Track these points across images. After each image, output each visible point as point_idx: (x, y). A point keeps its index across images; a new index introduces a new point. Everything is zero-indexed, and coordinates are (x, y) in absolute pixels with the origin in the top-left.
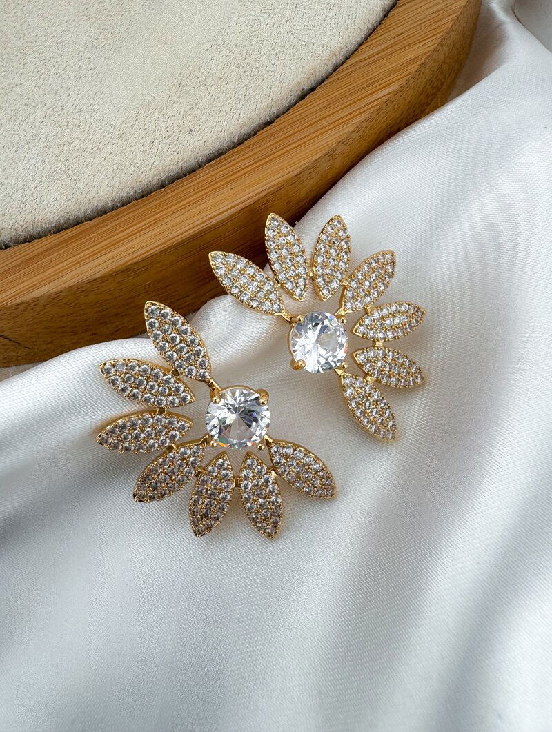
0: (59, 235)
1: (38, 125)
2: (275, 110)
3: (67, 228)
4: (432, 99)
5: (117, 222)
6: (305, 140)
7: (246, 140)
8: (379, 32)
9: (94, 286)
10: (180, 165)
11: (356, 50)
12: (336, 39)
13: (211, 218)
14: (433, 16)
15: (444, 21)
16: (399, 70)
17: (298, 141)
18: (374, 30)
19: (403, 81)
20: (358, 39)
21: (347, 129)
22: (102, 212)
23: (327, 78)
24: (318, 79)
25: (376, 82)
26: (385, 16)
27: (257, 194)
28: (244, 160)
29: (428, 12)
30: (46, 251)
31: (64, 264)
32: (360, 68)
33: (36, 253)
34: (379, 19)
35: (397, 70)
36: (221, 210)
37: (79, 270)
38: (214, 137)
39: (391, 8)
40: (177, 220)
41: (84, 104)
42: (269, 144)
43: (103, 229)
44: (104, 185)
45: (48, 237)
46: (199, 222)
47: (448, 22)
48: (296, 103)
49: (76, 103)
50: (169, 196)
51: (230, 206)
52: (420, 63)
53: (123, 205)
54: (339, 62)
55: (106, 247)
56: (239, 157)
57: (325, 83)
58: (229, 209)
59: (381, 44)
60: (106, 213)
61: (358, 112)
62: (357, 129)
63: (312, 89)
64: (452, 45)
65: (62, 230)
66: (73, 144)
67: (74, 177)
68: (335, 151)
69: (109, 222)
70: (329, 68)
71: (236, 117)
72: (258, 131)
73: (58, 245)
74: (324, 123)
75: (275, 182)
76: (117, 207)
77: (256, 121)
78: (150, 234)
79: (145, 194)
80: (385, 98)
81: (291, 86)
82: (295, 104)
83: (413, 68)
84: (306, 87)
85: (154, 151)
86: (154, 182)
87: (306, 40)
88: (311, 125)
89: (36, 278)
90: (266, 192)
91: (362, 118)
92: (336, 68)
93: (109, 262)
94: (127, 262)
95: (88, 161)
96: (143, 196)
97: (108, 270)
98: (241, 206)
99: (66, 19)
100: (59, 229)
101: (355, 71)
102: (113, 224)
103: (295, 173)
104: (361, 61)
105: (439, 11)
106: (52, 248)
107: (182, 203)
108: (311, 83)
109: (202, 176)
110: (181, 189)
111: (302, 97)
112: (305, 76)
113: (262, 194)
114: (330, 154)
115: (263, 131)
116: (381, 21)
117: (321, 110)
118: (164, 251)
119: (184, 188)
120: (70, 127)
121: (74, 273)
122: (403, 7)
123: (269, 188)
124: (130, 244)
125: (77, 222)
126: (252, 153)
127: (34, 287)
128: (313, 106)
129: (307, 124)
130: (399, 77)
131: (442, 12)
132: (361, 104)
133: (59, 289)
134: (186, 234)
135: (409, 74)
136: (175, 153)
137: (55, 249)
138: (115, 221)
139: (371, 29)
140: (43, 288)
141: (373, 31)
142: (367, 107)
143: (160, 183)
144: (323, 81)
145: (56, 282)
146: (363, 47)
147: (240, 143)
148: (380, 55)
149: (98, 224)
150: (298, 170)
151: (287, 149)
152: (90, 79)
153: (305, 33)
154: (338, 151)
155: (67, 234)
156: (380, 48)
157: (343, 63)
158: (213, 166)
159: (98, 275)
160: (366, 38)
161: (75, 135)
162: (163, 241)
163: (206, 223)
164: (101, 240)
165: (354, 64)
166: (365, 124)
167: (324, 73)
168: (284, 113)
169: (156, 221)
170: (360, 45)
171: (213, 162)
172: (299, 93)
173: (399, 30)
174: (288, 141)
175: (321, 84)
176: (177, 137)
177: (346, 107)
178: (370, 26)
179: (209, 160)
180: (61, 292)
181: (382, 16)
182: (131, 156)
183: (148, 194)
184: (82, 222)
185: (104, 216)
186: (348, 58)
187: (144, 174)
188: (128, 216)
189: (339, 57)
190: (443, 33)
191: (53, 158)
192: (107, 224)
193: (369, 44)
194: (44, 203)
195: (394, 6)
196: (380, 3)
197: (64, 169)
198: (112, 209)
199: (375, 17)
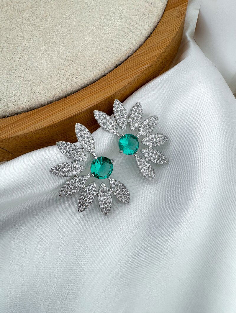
0: (27, 113)
1: (20, 73)
2: (106, 72)
3: (30, 111)
4: (163, 69)
6: (116, 82)
7: (96, 81)
8: (144, 45)
9: (39, 132)
10: (72, 90)
11: (136, 51)
12: (128, 47)
13: (82, 109)
15: (166, 43)
17: (114, 82)
19: (151, 63)
20: (137, 48)
22: (43, 105)
23: (125, 60)
24: (122, 61)
25: (142, 63)
26: (146, 40)
27: (99, 101)
28: (95, 88)
29: (162, 39)
30: (22, 119)
31: (29, 123)
33: (18, 119)
34: (144, 41)
35: (149, 59)
36: (86, 106)
37: (34, 126)
38: (84, 80)
39: (149, 37)
40: (70, 109)
42: (104, 83)
43: (43, 112)
44: (44, 96)
45: (23, 113)
46: (78, 110)
47: (168, 43)
48: (114, 69)
50: (68, 100)
51: (89, 105)
52: (157, 57)
53: (51, 103)
54: (129, 55)
56: (93, 88)
58: (89, 106)
59: (144, 50)
60: (45, 106)
61: (135, 73)
62: (135, 79)
63: (120, 65)
64: (169, 50)
65: (28, 111)
66: (33, 80)
70: (126, 57)
71: (93, 73)
72: (100, 78)
73: (27, 116)
74: (124, 76)
75: (105, 97)
76: (49, 104)
77: (100, 75)
78: (60, 114)
79: (59, 99)
80: (145, 69)
81: (112, 63)
83: (155, 59)
84: (117, 64)
85: (63, 84)
86: (62, 95)
87: (118, 47)
88: (119, 77)
89: (18, 128)
91: (136, 75)
92: (128, 57)
93: (46, 123)
94: (51, 124)
95: (39, 87)
96: (58, 100)
97: (45, 126)
98: (93, 105)
99: (31, 34)
100: (27, 111)
101: (135, 59)
102: (47, 110)
103: (112, 94)
104: (137, 55)
106: (24, 117)
107: (72, 103)
108: (119, 62)
109: (80, 93)
111: (116, 67)
112: (117, 60)
113: (101, 101)
114: (125, 87)
115: (101, 79)
117: (122, 72)
118: (66, 120)
119: (73, 98)
120: (32, 74)
121: (33, 127)
122: (153, 37)
123: (103, 99)
124: (53, 117)
125: (34, 109)
126: (98, 86)
127: (18, 131)
128: (120, 70)
129: (117, 77)
131: (166, 39)
132: (136, 71)
133: (27, 132)
134: (73, 114)
135: (153, 61)
136: (70, 85)
137: (26, 118)
138: (48, 108)
140: (21, 132)
141: (141, 45)
142: (138, 72)
143: (65, 96)
145: (26, 130)
146: (138, 50)
147: (94, 82)
148: (144, 53)
149: (41, 110)
150: (113, 93)
151: (111, 85)
153: (118, 44)
154: (128, 87)
155: (30, 113)
157: (131, 56)
158: (83, 90)
159: (41, 128)
160: (139, 47)
161: (34, 77)
162: (65, 116)
164: (42, 115)
165: (135, 56)
166: (138, 77)
167: (124, 59)
168: (109, 72)
169: (63, 109)
170: (137, 50)
171: (84, 89)
172: (115, 66)
173: (150, 45)
174: (110, 82)
175: (123, 63)
176: (71, 80)
178: (141, 43)
179: (82, 88)
182: (54, 86)
183: (60, 100)
184: (36, 109)
185: (44, 107)
186: (132, 54)
187: (59, 92)
188: (52, 107)
189: (130, 54)
190: (166, 47)
191: (26, 85)
192: (45, 110)
193: (140, 49)
194: (22, 101)
195: (149, 36)
196: (144, 35)
197: (30, 89)
198: (47, 104)
199: (142, 40)
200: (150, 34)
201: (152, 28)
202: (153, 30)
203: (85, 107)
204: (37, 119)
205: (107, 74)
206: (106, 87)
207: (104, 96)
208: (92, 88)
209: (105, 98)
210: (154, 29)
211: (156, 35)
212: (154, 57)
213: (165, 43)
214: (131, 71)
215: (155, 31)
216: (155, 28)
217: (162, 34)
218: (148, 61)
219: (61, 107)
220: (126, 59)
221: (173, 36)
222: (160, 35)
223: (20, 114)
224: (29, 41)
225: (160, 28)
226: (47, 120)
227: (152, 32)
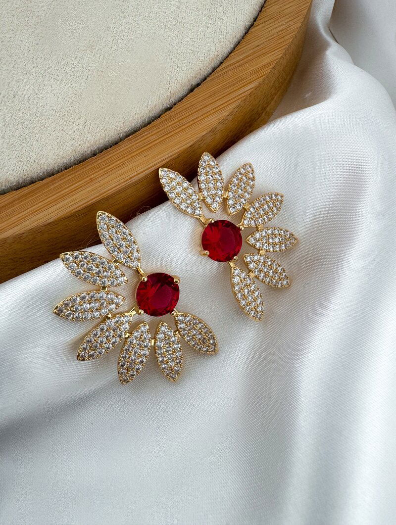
0: (19, 191)
2: (173, 100)
3: (25, 186)
5: (62, 181)
6: (194, 122)
7: (153, 121)
8: (243, 43)
10: (107, 140)
11: (228, 57)
12: (213, 49)
13: (132, 178)
14: (279, 33)
15: (286, 38)
16: (258, 72)
17: (190, 122)
18: (239, 42)
19: (261, 80)
20: (229, 49)
21: (225, 113)
22: (51, 174)
23: (208, 76)
24: (202, 77)
25: (242, 80)
26: (246, 33)
27: (164, 160)
28: (152, 135)
29: (277, 30)
30: (9, 204)
31: (24, 213)
32: (230, 70)
34: (242, 35)
36: (139, 172)
37: (36, 218)
38: (131, 119)
39: (250, 27)
40: (107, 180)
41: (31, 94)
42: (170, 124)
43: (53, 187)
44: (51, 154)
45: (11, 193)
46: (122, 181)
47: (289, 38)
49: (25, 93)
50: (100, 162)
51: (144, 169)
52: (272, 66)
53: (66, 169)
54: (216, 65)
55: (56, 200)
56: (149, 133)
57: (207, 80)
58: (144, 171)
59: (244, 53)
60: (53, 175)
61: (231, 101)
62: (231, 114)
63: (198, 85)
64: (291, 53)
65: (21, 187)
66: (25, 124)
67: (28, 148)
68: (216, 129)
69: (56, 181)
70: (209, 70)
71: (146, 104)
72: (161, 115)
73: (19, 199)
74: (207, 109)
75: (176, 151)
76: (62, 171)
77: (160, 108)
78: (88, 189)
79: (82, 161)
80: (249, 92)
81: (183, 82)
82: (186, 96)
83: (268, 70)
84: (194, 83)
85: (87, 129)
86: (88, 152)
87: (193, 49)
88: (199, 110)
90: (170, 159)
91: (234, 105)
92: (214, 70)
93: (58, 211)
94: (71, 211)
95: (37, 136)
96: (80, 162)
97: (59, 216)
99: (12, 28)
100: (19, 187)
101: (227, 72)
102: (60, 183)
104: (231, 65)
105: (283, 30)
106: (14, 201)
107: (110, 167)
108: (197, 80)
109: (123, 147)
110: (108, 157)
111: (192, 90)
112: (193, 75)
114: (213, 131)
115: (165, 115)
116: (244, 36)
117: (205, 99)
120: (22, 111)
121: (32, 219)
122: (258, 27)
123: (172, 156)
124: (74, 197)
125: (32, 182)
126: (158, 130)
127: (3, 230)
128: (200, 96)
130: (258, 77)
131: (285, 31)
132: (233, 95)
133: (22, 231)
134: (114, 189)
135: (265, 75)
136: (103, 131)
137: (17, 202)
138: (61, 180)
139: (237, 42)
140: (10, 231)
142: (237, 98)
143: (93, 152)
144: (205, 79)
145: (19, 227)
146: (232, 54)
147: (149, 123)
148: (246, 60)
149: (48, 183)
150: (192, 143)
152: (34, 74)
153: (191, 44)
154: (218, 129)
155: (25, 190)
156: (244, 55)
157: (219, 66)
158: (130, 140)
159: (50, 221)
160: (234, 48)
161: (26, 117)
162: (98, 194)
163: (128, 181)
164: (51, 195)
165: (227, 67)
166: (236, 110)
167: (206, 73)
168: (179, 101)
169: (92, 181)
170: (230, 53)
171: (131, 137)
172: (189, 87)
173: (256, 43)
174: (183, 122)
175: (204, 81)
176: (103, 119)
177: (222, 98)
178: (236, 40)
179: (128, 136)
180: (23, 234)
181: (244, 32)
182: (70, 133)
183: (84, 161)
184: (36, 182)
185: (52, 177)
186: (221, 63)
187: (80, 146)
188: (70, 177)
189: (217, 62)
190: (286, 46)
191: (10, 134)
192: (55, 183)
193: (236, 52)
194: (6, 168)
195: (252, 26)
196: (242, 23)
197: (19, 142)
198: (58, 172)
199: (239, 34)
200: (252, 20)
201: (257, 8)
202: (259, 14)
203: (137, 173)
204: (40, 204)
205: (175, 104)
206: (177, 131)
207: (173, 149)
208: (146, 135)
209: (175, 154)
210: (260, 11)
211: (266, 24)
212: (264, 66)
213: (283, 40)
214: (221, 97)
215: (262, 15)
216: (262, 8)
217: (275, 21)
218: (254, 76)
219: (87, 177)
220: (211, 74)
221: (299, 25)
222: (274, 24)
223: (4, 194)
224: (9, 41)
225: (271, 9)
226: (62, 204)
227: (257, 17)
